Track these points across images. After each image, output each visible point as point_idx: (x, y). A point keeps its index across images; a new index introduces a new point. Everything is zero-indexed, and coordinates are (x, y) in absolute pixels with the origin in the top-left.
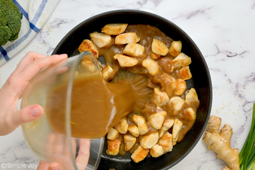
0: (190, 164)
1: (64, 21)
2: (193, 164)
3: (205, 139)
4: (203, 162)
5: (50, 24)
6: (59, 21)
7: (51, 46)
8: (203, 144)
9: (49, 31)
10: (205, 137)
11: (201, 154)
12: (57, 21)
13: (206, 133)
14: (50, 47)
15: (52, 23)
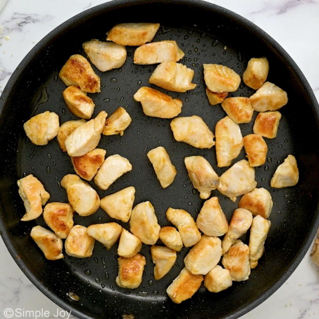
0: (286, 306)
1: (32, 18)
2: (291, 305)
3: (315, 255)
4: (311, 302)
5: (3, 24)
6: (21, 18)
7: (5, 69)
8: (312, 264)
9: (2, 38)
10: (315, 252)
11: (308, 285)
12: (16, 18)
13: (316, 242)
14: (3, 70)
15: (8, 22)
